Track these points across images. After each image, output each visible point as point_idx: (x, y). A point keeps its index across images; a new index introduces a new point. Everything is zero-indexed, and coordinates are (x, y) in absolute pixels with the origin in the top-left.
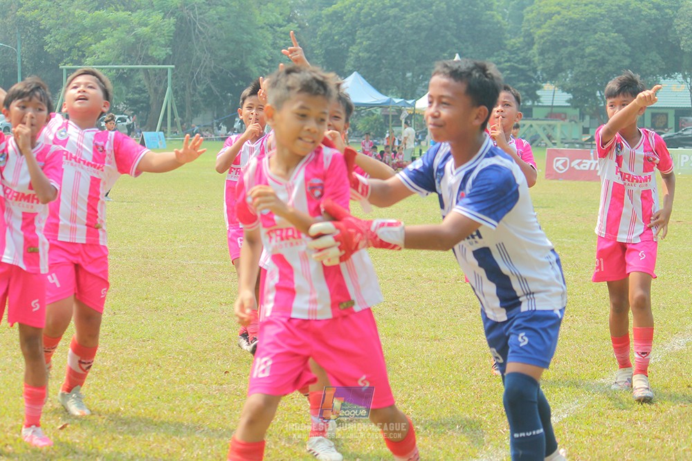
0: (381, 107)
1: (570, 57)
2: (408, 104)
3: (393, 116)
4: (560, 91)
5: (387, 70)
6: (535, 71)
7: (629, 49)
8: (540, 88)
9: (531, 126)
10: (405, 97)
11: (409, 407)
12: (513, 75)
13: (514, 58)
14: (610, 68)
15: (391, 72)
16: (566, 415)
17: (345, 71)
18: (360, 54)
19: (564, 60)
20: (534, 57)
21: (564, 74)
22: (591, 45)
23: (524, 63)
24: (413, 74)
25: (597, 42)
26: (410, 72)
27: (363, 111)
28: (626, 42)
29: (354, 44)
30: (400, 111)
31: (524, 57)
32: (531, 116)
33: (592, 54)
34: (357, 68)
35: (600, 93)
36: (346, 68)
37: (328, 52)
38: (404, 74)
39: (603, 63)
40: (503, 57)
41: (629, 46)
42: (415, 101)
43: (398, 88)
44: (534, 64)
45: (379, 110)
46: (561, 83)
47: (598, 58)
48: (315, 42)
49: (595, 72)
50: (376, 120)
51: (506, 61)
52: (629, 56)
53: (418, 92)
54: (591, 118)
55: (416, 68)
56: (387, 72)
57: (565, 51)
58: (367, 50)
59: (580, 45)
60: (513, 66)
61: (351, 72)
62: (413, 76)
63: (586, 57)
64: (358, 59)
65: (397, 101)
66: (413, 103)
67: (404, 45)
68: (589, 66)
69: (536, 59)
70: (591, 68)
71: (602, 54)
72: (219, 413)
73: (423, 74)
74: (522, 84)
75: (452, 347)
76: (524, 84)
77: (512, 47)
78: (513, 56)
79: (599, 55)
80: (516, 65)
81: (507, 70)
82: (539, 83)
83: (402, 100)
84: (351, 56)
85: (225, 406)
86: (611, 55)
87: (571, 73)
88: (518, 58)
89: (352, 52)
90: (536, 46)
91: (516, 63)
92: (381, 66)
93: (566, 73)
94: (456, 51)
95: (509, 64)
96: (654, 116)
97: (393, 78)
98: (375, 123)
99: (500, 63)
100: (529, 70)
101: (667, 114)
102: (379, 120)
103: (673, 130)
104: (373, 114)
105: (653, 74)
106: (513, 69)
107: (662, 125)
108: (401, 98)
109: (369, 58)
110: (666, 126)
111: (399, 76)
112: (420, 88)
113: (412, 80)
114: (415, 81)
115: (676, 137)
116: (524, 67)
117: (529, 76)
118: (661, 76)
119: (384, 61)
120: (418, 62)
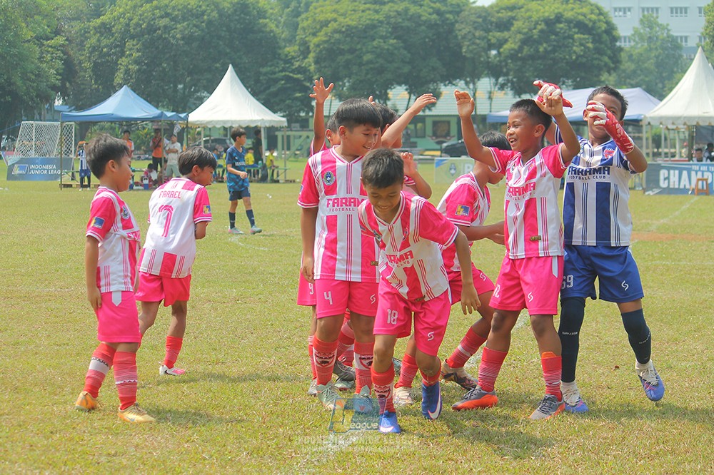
0: (152, 121)
1: (348, 64)
2: (180, 117)
3: (164, 129)
4: (338, 100)
5: (157, 82)
6: (310, 80)
7: (409, 55)
9: (308, 137)
10: (177, 110)
12: (288, 85)
13: (289, 67)
14: (389, 76)
15: (162, 84)
17: (115, 84)
18: (130, 67)
19: (341, 68)
20: (310, 65)
21: (341, 83)
22: (368, 52)
23: (299, 73)
24: (184, 86)
25: (374, 49)
26: (180, 84)
27: (133, 126)
28: (405, 49)
29: (124, 56)
30: (172, 125)
31: (299, 66)
32: (308, 127)
33: (370, 62)
34: (126, 82)
36: (115, 80)
37: (96, 65)
38: (175, 86)
39: (381, 71)
40: (278, 67)
41: (409, 52)
42: (188, 115)
43: (169, 100)
44: (310, 73)
45: (150, 124)
46: (338, 93)
47: (377, 65)
48: (83, 55)
49: (374, 79)
50: (147, 134)
51: (281, 71)
52: (409, 63)
53: (190, 104)
55: (188, 79)
56: (158, 84)
57: (341, 59)
58: (136, 62)
59: (357, 53)
60: (288, 76)
61: (121, 86)
62: (184, 88)
63: (364, 65)
64: (127, 72)
65: (169, 114)
66: (185, 116)
67: (175, 56)
68: (367, 74)
69: (312, 68)
70: (369, 76)
71: (381, 61)
73: (195, 85)
74: (298, 95)
76: (300, 95)
77: (287, 56)
78: (287, 65)
79: (377, 62)
80: (291, 75)
81: (282, 80)
83: (174, 113)
84: (120, 69)
86: (390, 62)
87: (349, 82)
88: (294, 67)
89: (121, 64)
90: (312, 55)
91: (290, 72)
92: (152, 78)
93: (343, 81)
94: (229, 61)
95: (284, 73)
96: (435, 124)
97: (163, 90)
98: (146, 137)
99: (275, 73)
100: (305, 80)
101: (449, 123)
102: (150, 134)
103: (455, 138)
104: (144, 128)
105: (434, 81)
106: (288, 79)
107: (444, 133)
108: (173, 111)
109: (139, 70)
110: (448, 134)
111: (170, 88)
112: (192, 100)
113: (184, 92)
114: (186, 93)
115: (459, 145)
116: (299, 76)
117: (304, 86)
118: (441, 82)
119: (154, 74)
120: (190, 74)
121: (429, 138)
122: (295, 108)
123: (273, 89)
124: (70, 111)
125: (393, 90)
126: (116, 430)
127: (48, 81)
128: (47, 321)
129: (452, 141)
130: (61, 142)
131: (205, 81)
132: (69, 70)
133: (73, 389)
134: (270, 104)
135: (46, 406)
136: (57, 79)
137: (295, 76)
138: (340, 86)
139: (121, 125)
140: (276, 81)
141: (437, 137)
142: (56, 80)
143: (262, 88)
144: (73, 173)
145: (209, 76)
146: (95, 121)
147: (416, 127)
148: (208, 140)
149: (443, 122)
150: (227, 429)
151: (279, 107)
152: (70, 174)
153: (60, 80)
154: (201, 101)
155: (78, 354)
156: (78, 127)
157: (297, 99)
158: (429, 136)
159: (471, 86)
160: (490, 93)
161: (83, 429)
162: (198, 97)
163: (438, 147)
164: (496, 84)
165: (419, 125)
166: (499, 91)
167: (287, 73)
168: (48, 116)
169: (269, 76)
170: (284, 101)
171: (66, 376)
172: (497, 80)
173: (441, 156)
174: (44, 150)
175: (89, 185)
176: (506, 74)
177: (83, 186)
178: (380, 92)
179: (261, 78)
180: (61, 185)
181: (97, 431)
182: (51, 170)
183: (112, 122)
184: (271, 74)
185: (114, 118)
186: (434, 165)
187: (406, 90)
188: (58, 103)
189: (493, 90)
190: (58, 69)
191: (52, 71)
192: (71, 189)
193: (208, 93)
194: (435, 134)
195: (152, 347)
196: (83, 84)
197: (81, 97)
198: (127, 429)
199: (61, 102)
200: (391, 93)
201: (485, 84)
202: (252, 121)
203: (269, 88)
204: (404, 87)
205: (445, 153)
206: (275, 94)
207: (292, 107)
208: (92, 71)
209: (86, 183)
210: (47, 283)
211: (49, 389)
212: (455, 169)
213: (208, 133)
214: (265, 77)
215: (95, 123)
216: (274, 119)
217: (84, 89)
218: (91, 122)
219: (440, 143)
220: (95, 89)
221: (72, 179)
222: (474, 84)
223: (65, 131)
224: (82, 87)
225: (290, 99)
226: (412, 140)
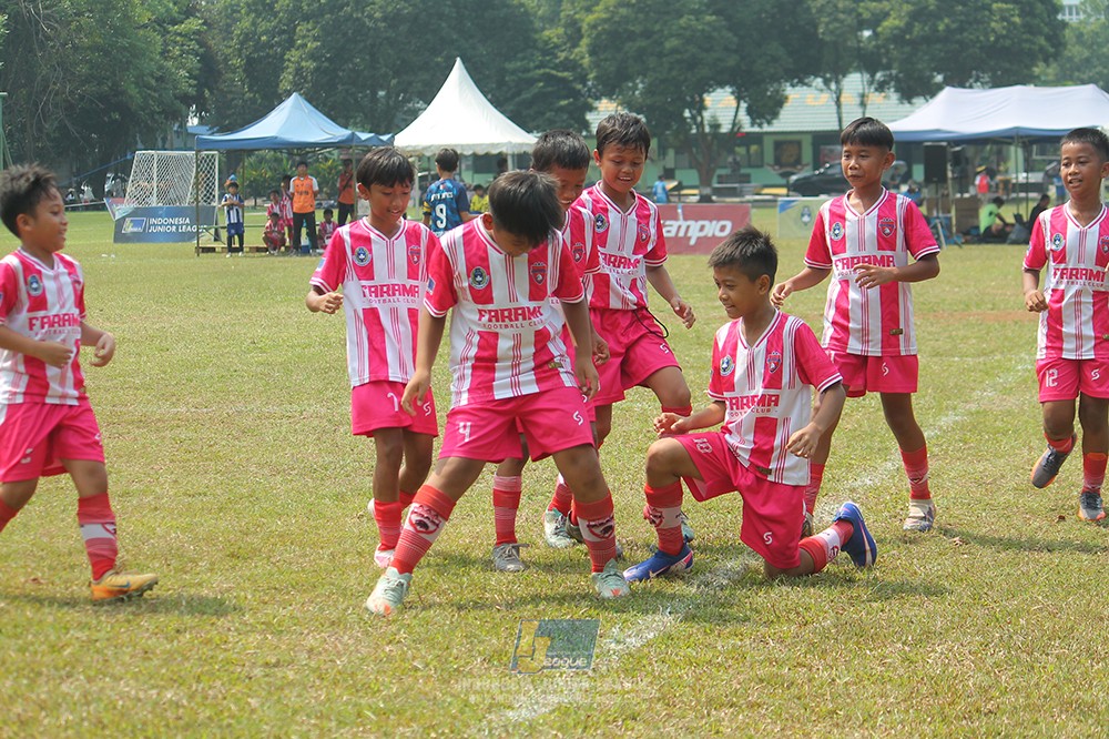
0: (338, 148)
1: (641, 55)
2: (381, 141)
5: (346, 87)
6: (583, 80)
7: (736, 40)
8: (591, 109)
10: (377, 130)
11: (399, 630)
12: (550, 89)
13: (549, 61)
14: (704, 72)
15: (353, 90)
16: (652, 634)
17: (280, 91)
18: (304, 64)
19: (630, 61)
20: (583, 58)
21: (630, 84)
22: (672, 36)
23: (566, 69)
24: (388, 92)
25: (681, 31)
26: (382, 90)
27: (310, 155)
28: (730, 29)
29: (293, 47)
31: (566, 58)
33: (675, 51)
34: (297, 87)
35: (690, 112)
36: (281, 85)
37: (250, 61)
38: (374, 93)
39: (693, 64)
40: (533, 61)
41: (736, 35)
42: (393, 137)
43: (365, 115)
44: (583, 69)
45: (336, 152)
46: (627, 99)
47: (685, 56)
48: (230, 47)
49: (682, 78)
50: (330, 168)
51: (538, 67)
52: (736, 51)
53: (396, 121)
54: (677, 153)
55: (394, 82)
56: (347, 91)
57: (631, 47)
58: (313, 56)
59: (656, 36)
60: (548, 74)
61: (289, 94)
62: (388, 96)
63: (666, 55)
64: (299, 71)
65: (364, 136)
66: (389, 139)
67: (373, 46)
68: (671, 69)
69: (586, 61)
70: (674, 73)
71: (692, 49)
72: (97, 652)
73: (405, 91)
74: (564, 103)
75: (465, 530)
76: (566, 102)
77: (546, 43)
78: (547, 58)
79: (686, 51)
80: (554, 72)
81: (540, 81)
82: (590, 100)
83: (372, 135)
84: (288, 67)
85: (108, 640)
86: (707, 51)
87: (642, 82)
88: (557, 61)
89: (289, 60)
90: (585, 41)
91: (553, 68)
92: (337, 81)
93: (633, 82)
94: (456, 53)
95: (542, 71)
96: (778, 145)
97: (356, 100)
98: (329, 174)
99: (528, 70)
100: (575, 80)
101: (799, 143)
102: (336, 167)
103: (810, 168)
104: (326, 159)
105: (776, 79)
106: (548, 79)
107: (792, 160)
108: (370, 132)
109: (317, 69)
110: (798, 162)
111: (366, 96)
112: (400, 115)
113: (388, 103)
114: (391, 103)
115: (815, 178)
116: (566, 74)
117: (574, 89)
118: (787, 81)
119: (341, 74)
120: (397, 73)
121: (769, 168)
122: (558, 124)
123: (526, 95)
124: (212, 134)
125: (713, 94)
126: (279, 625)
127: (176, 89)
128: (174, 458)
129: (806, 173)
130: (197, 184)
131: (419, 84)
132: (209, 70)
133: (213, 564)
134: (520, 119)
135: (169, 590)
136: (190, 86)
137: (560, 74)
138: (630, 88)
139: (290, 154)
140: (532, 82)
141: (781, 166)
142: (188, 87)
143: (509, 95)
144: (216, 230)
145: (425, 76)
146: (250, 148)
147: (748, 151)
148: (426, 176)
149: (791, 142)
150: (452, 623)
151: (535, 124)
152: (212, 231)
153: (195, 86)
154: (414, 114)
155: (220, 510)
156: (224, 159)
157: (562, 109)
158: (769, 165)
159: (833, 86)
160: (863, 96)
161: (227, 625)
162: (409, 109)
163: (783, 181)
164: (871, 83)
165: (754, 148)
166: (877, 94)
167: (547, 70)
168: (177, 142)
169: (520, 74)
170: (543, 114)
171: (202, 543)
172: (873, 76)
173: (788, 196)
174: (172, 195)
175: (241, 249)
176: (888, 67)
177: (231, 250)
178: (692, 97)
179: (507, 79)
180: (198, 248)
181: (249, 628)
182: (182, 225)
183: (275, 150)
184: (523, 72)
185: (279, 144)
186: (778, 209)
187: (733, 93)
188: (193, 122)
189: (867, 91)
190: (191, 69)
191: (183, 72)
192: (213, 254)
193: (425, 103)
194: (778, 162)
195: (337, 496)
196: (231, 92)
197: (229, 112)
198: (295, 625)
199: (196, 121)
200: (709, 99)
201: (854, 82)
202: (493, 145)
203: (518, 93)
204: (728, 89)
205: (794, 190)
206: (529, 104)
207: (555, 122)
208: (244, 71)
209: (237, 245)
210: (174, 399)
211: (174, 563)
212: (809, 215)
213: (425, 165)
214: (513, 77)
215: (250, 152)
216: (527, 141)
217: (233, 99)
218: (244, 150)
219: (786, 175)
220: (250, 99)
221: (215, 240)
222: (838, 82)
223: (203, 165)
224: (230, 96)
225: (551, 110)
226: (743, 171)
